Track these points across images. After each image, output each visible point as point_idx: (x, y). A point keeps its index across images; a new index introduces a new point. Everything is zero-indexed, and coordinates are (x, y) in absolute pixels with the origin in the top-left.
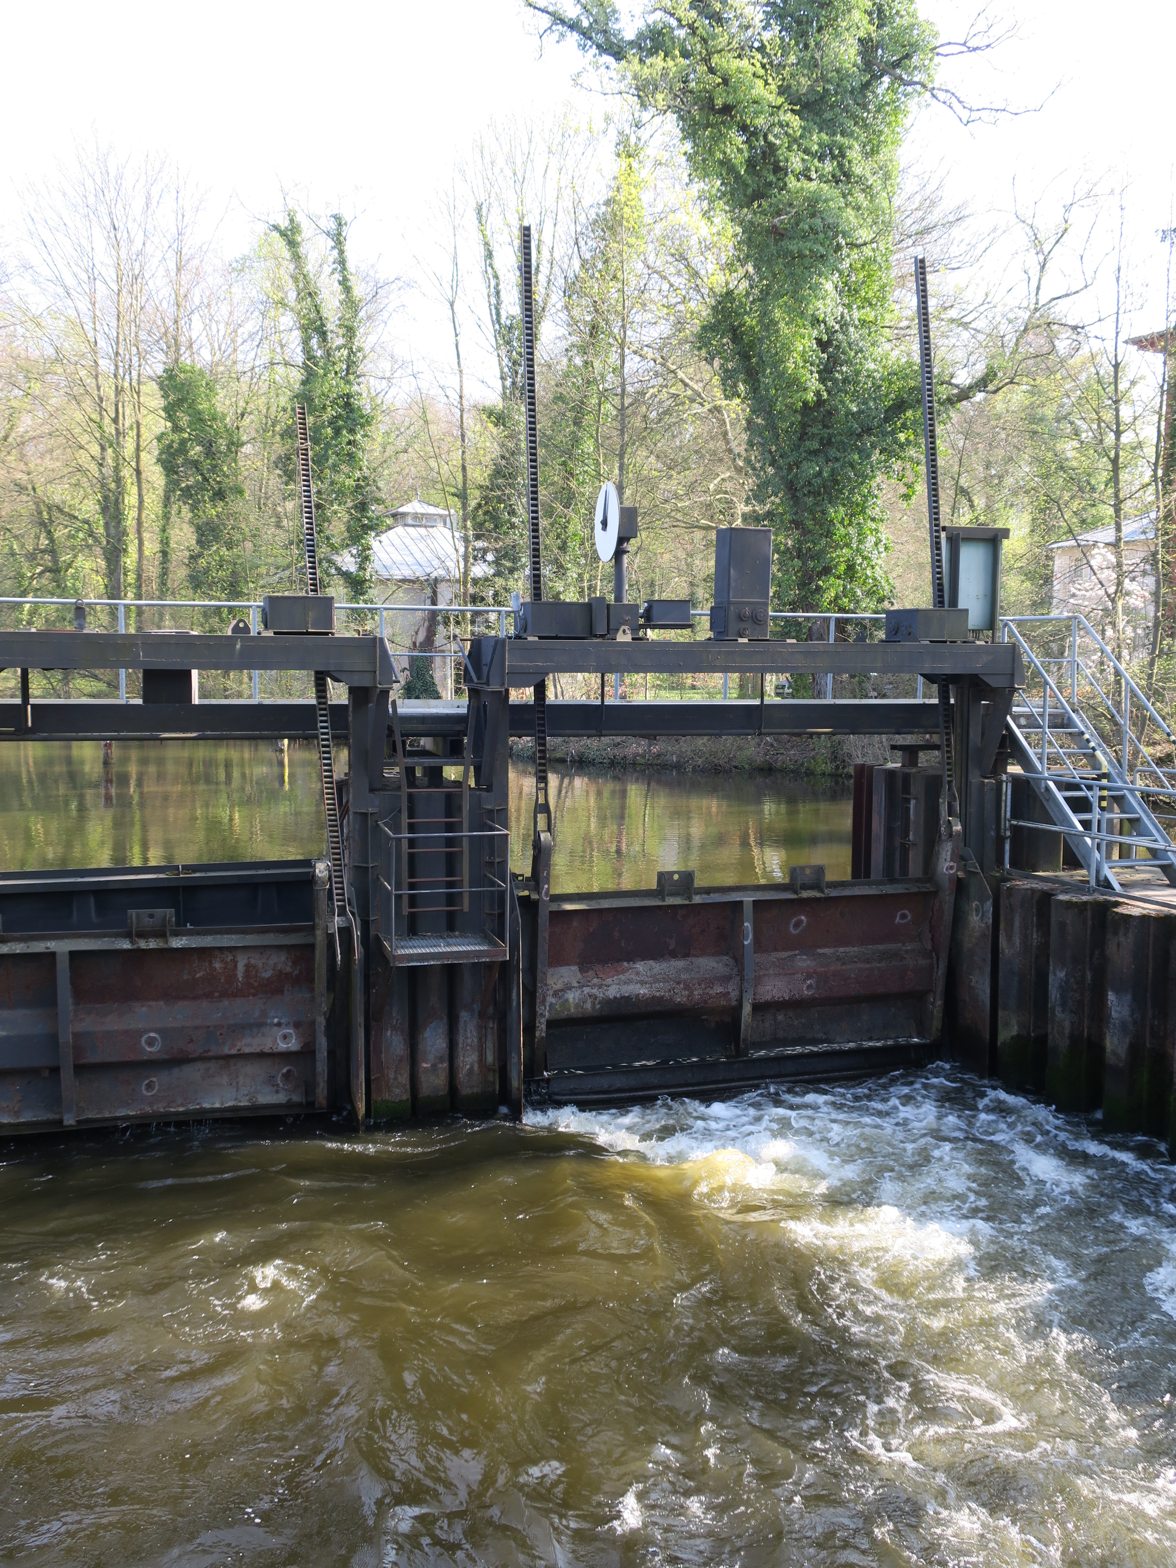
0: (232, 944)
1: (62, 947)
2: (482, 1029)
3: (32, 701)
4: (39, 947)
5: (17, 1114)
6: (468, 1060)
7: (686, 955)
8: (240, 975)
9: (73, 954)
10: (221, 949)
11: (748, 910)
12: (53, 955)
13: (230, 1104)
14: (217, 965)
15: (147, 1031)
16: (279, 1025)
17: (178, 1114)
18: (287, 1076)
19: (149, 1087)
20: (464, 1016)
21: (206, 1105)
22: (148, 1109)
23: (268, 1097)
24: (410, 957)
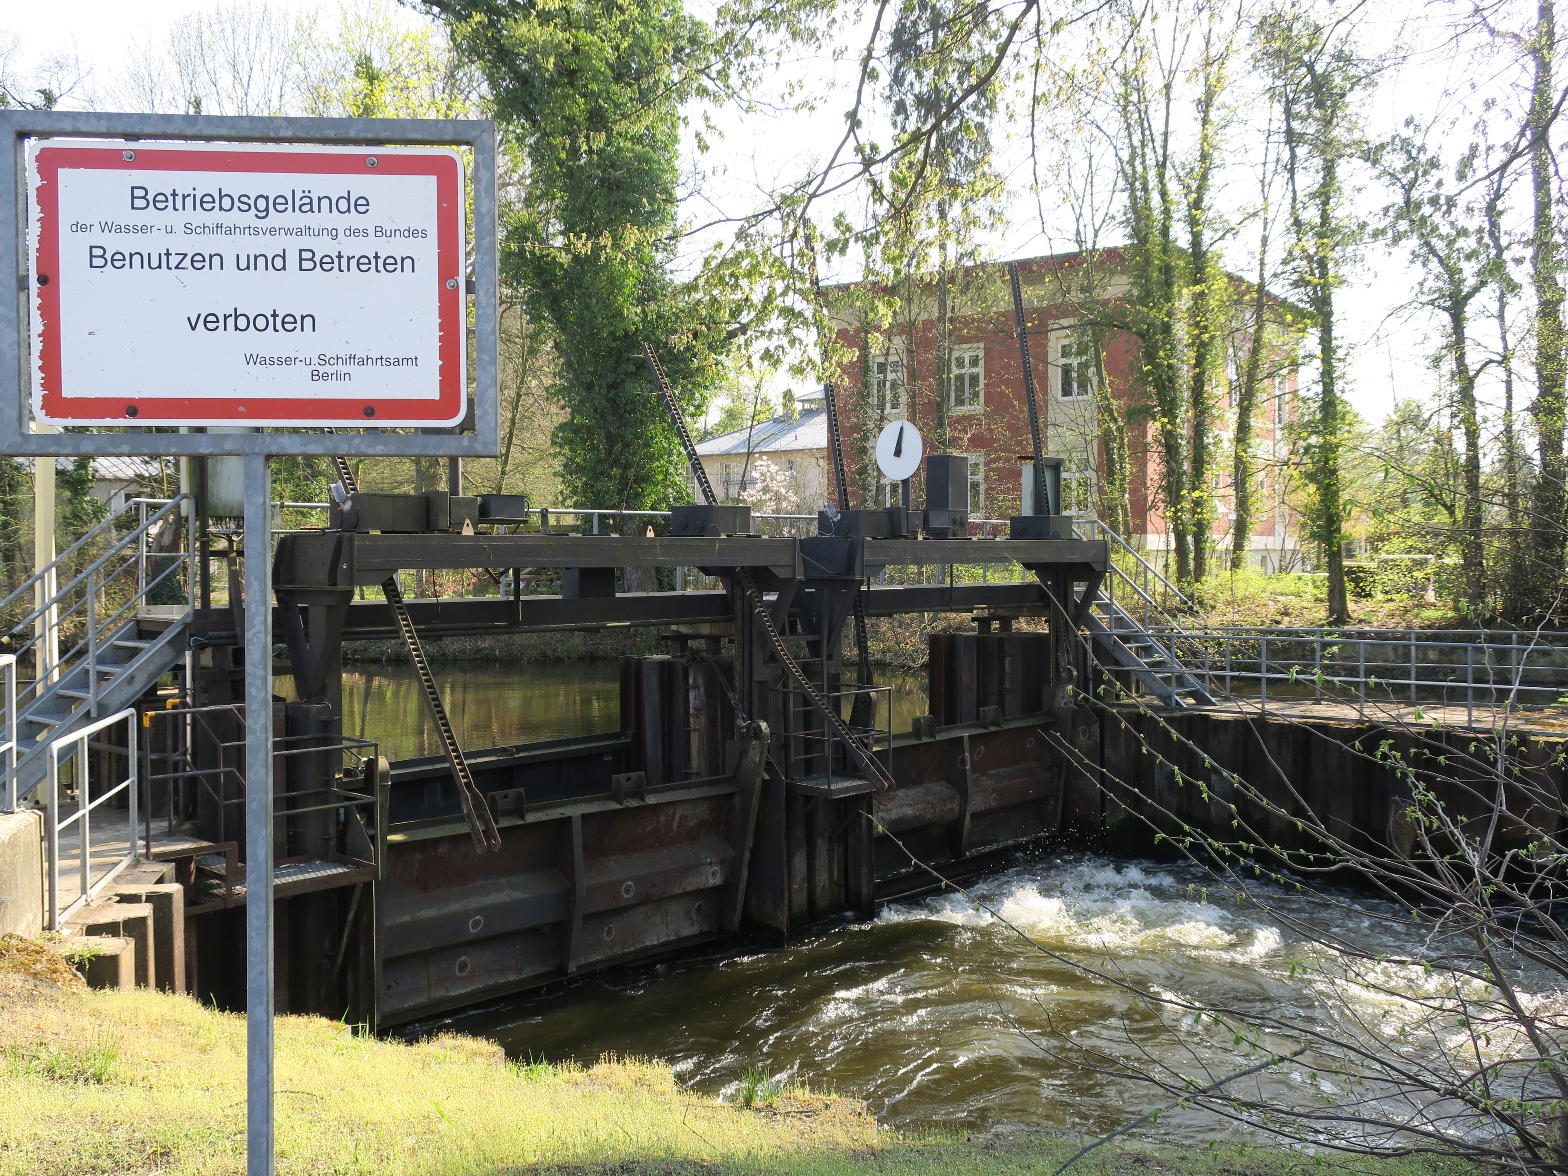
0: (674, 799)
1: (575, 811)
2: (831, 851)
3: (522, 598)
4: (556, 814)
5: (519, 971)
6: (822, 878)
7: (921, 783)
8: (675, 825)
9: (584, 817)
10: (668, 804)
11: (966, 742)
12: (569, 819)
13: (663, 940)
14: (662, 819)
15: (625, 880)
16: (710, 864)
17: (630, 953)
18: (698, 910)
19: (609, 933)
20: (819, 841)
21: (648, 943)
22: (610, 953)
23: (689, 930)
24: (839, 791)
